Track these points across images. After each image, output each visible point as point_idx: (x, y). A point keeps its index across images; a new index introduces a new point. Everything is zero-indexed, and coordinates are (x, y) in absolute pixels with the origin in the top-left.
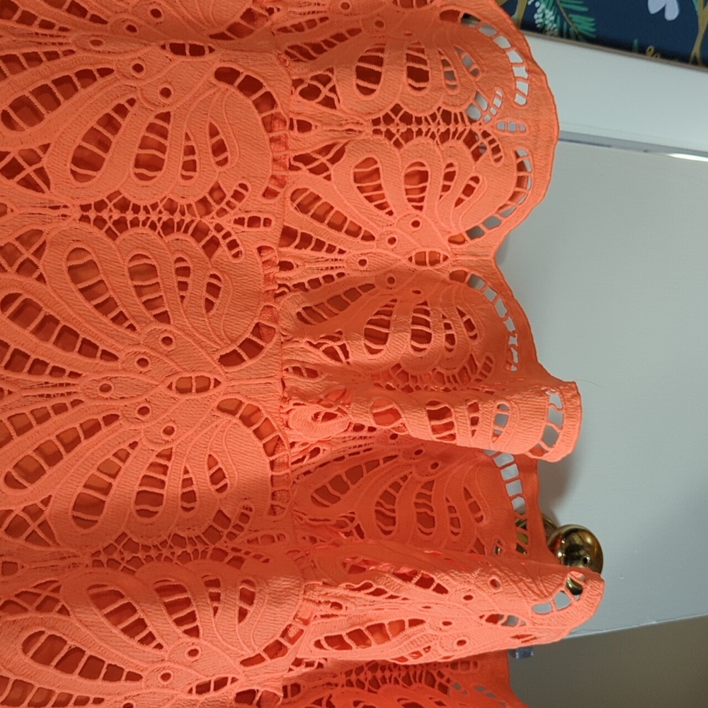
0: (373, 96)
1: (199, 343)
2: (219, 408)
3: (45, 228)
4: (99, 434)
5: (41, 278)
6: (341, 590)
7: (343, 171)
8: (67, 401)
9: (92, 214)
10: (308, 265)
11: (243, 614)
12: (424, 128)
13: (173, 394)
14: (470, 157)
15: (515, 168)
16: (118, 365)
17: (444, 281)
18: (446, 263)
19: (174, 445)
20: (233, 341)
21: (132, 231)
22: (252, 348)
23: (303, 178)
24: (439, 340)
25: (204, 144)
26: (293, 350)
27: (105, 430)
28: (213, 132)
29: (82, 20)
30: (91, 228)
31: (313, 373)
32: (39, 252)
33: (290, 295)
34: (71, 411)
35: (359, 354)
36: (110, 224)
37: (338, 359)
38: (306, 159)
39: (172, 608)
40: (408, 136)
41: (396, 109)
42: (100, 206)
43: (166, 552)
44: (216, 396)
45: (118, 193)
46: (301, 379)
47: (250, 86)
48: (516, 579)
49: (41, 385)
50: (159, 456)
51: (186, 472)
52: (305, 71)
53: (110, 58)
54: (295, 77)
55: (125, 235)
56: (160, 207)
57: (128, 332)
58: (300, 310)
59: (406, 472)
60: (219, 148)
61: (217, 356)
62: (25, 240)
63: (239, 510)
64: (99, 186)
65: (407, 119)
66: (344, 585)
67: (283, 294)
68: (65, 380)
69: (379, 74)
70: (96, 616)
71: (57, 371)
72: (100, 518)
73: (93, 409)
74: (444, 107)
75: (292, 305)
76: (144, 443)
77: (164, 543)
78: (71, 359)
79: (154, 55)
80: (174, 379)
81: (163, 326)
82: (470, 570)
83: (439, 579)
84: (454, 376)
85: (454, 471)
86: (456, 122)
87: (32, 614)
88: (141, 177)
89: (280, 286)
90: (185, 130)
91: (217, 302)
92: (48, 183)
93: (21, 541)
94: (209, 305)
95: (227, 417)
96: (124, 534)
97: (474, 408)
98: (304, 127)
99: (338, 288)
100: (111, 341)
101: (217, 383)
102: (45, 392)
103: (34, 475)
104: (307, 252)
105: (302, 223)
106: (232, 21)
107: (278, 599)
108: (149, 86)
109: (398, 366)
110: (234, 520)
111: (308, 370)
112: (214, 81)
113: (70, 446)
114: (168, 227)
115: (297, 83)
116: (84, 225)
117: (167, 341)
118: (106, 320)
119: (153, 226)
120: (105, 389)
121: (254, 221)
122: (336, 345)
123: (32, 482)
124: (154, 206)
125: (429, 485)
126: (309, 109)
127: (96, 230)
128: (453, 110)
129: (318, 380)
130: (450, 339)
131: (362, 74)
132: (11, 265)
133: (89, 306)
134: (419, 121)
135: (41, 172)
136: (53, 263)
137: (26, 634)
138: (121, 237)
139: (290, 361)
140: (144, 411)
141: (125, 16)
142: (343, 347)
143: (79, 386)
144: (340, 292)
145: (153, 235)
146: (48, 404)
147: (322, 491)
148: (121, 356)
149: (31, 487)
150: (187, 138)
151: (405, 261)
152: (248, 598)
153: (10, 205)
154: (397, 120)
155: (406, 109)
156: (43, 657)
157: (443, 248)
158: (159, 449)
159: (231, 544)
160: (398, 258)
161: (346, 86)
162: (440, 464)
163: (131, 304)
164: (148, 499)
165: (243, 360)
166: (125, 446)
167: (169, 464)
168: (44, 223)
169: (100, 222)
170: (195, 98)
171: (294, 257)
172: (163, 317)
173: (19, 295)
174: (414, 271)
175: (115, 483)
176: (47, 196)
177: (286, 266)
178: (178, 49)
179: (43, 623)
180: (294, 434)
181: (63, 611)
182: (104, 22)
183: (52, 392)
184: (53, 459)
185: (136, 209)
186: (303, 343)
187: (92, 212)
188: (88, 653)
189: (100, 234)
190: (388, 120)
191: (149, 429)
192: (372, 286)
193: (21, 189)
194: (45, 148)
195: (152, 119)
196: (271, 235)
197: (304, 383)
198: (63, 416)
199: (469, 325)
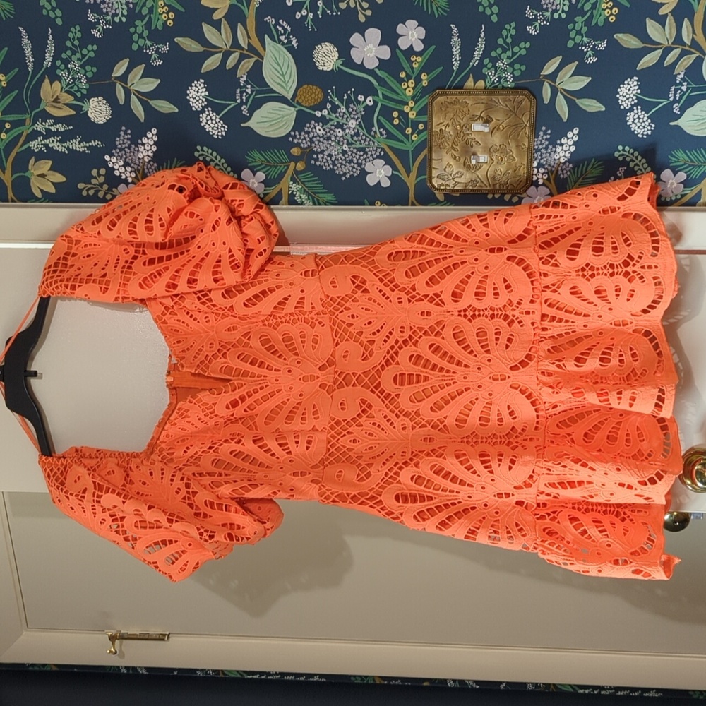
0: (576, 261)
1: (502, 361)
2: (511, 386)
3: (445, 320)
4: (463, 394)
5: (443, 338)
6: (550, 464)
7: (565, 291)
8: (451, 382)
9: (462, 313)
10: (555, 329)
11: (510, 468)
12: (600, 271)
13: (491, 380)
14: (627, 282)
15: (654, 284)
16: (470, 369)
17: (630, 333)
18: (632, 325)
19: (493, 400)
20: (516, 361)
21: (478, 319)
22: (523, 363)
23: (548, 294)
24: (615, 361)
25: (502, 286)
26: (542, 365)
27: (465, 393)
28: (505, 281)
29: (458, 242)
30: (462, 318)
31: (550, 375)
32: (442, 329)
33: (545, 341)
34: (453, 386)
35: (571, 366)
36: (469, 316)
37: (562, 369)
38: (547, 287)
39: (483, 462)
40: (593, 276)
41: (587, 265)
42: (465, 310)
43: (489, 440)
44: (509, 382)
45: (471, 306)
46: (544, 377)
47: (520, 262)
48: (629, 468)
49: (442, 376)
50: (487, 403)
51: (498, 410)
52: (544, 253)
53: (466, 257)
54: (540, 256)
55: (476, 320)
56: (488, 309)
57: (474, 357)
58: (549, 347)
59: (607, 417)
60: (508, 287)
61: (509, 367)
62: (438, 324)
63: (522, 427)
64: (463, 304)
65: (592, 268)
66: (551, 462)
67: (542, 341)
68: (451, 374)
69: (578, 251)
70: (456, 461)
71: (448, 371)
72: (466, 425)
73: (460, 385)
74: (610, 262)
75: (546, 346)
76: (480, 398)
77: (489, 437)
78: (453, 367)
79: (483, 254)
80: (491, 375)
81: (488, 355)
82: (607, 463)
83: (590, 464)
84: (623, 378)
85: (632, 419)
86: (617, 267)
87: (434, 458)
88: (478, 299)
89: (541, 337)
90: (494, 281)
91: (511, 345)
92: (444, 304)
93: (436, 431)
94: (507, 347)
95: (514, 390)
96: (474, 432)
97: (620, 393)
98: (545, 275)
99: (573, 337)
100: (467, 360)
101: (509, 377)
102: (443, 378)
103: (441, 408)
104: (554, 323)
105: (551, 312)
106: (518, 234)
107: (525, 464)
108: (480, 266)
109: (593, 372)
110: (519, 431)
111: (548, 373)
112: (506, 261)
113: (453, 399)
114: (493, 317)
115: (541, 259)
116: (459, 317)
117: (489, 361)
118: (466, 353)
119: (486, 316)
120: (465, 378)
121: (528, 313)
122: (561, 363)
123: (440, 410)
124: (486, 309)
125: (619, 423)
126: (547, 268)
127: (464, 319)
128: (615, 263)
129: (551, 377)
130: (621, 361)
131: (569, 252)
132: (432, 333)
133: (460, 348)
134: (598, 269)
135: (441, 300)
136: (447, 332)
137: (432, 464)
138: (474, 321)
139: (541, 369)
140: (480, 387)
141: (475, 238)
142: (564, 364)
143: (456, 377)
144: (574, 339)
145: (487, 320)
146: (445, 383)
147: (563, 422)
148: (471, 366)
149: (439, 412)
150: (494, 284)
151: (608, 324)
152: (513, 462)
153: (432, 312)
154: (587, 269)
155: (591, 264)
156: (437, 473)
157: (629, 318)
158: (487, 401)
159: (516, 440)
160: (605, 323)
161: (562, 258)
162: (624, 415)
163: (476, 347)
164: (484, 420)
165: (520, 369)
166: (474, 399)
167: (491, 407)
168: (445, 318)
169: (465, 316)
170: (498, 269)
171: (549, 325)
172: (488, 352)
173: (434, 344)
174: (614, 329)
175: (471, 413)
176: (445, 308)
177: (544, 329)
178: (492, 251)
179: (437, 461)
180: (545, 398)
181: (445, 458)
182: (467, 241)
183: (446, 378)
184: (447, 403)
185: (479, 310)
186: (547, 362)
187: (463, 313)
188: (453, 474)
189: (466, 320)
190: (583, 269)
191: (483, 394)
192: (591, 336)
193: (436, 306)
194: (441, 292)
195: (480, 278)
196: (537, 317)
197: (545, 379)
198: (450, 387)
199: (634, 355)
